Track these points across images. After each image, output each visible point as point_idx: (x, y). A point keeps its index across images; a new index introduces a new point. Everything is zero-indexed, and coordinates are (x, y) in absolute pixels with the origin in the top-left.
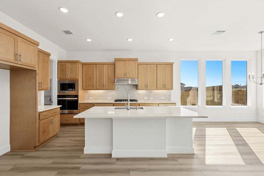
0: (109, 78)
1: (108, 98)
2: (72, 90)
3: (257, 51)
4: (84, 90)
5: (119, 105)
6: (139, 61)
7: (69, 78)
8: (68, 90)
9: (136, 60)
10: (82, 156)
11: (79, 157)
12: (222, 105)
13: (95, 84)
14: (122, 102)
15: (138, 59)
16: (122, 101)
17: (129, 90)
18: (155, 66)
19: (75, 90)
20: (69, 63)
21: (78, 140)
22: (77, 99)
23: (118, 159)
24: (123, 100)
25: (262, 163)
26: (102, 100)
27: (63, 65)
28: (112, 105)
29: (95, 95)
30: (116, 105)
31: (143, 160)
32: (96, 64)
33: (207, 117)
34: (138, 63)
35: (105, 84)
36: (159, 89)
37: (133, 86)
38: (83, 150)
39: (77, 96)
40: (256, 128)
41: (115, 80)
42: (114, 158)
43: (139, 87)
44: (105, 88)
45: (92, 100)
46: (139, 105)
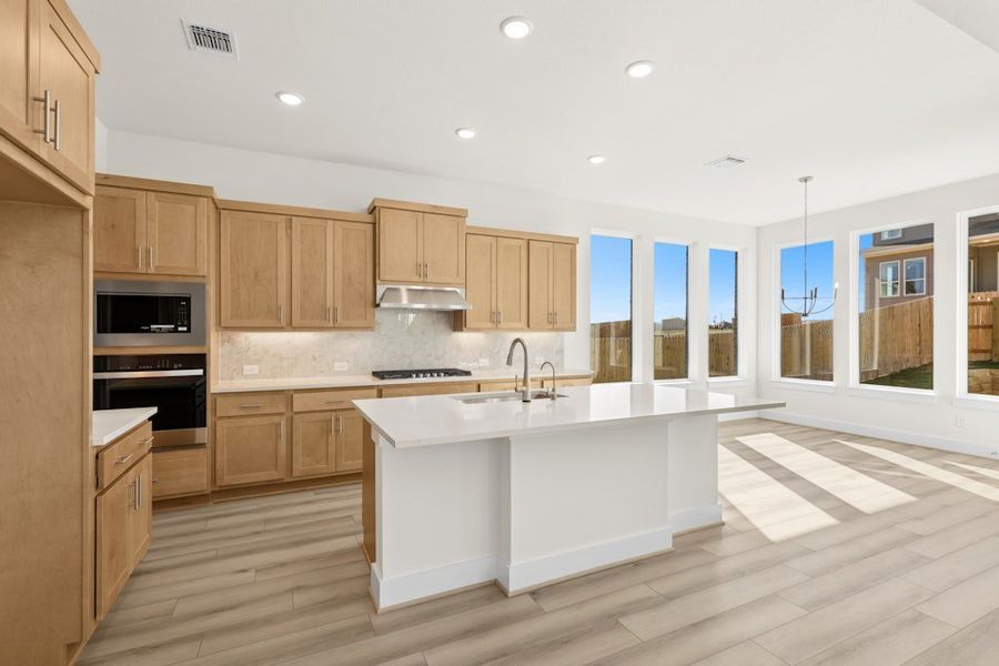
0: (350, 279)
1: (336, 364)
2: (175, 330)
3: (758, 228)
4: (226, 328)
5: (400, 391)
6: (469, 221)
7: (157, 267)
8: (149, 331)
9: (458, 215)
10: (377, 621)
11: (367, 630)
12: (687, 377)
13: (283, 302)
14: (414, 380)
15: (467, 211)
16: (411, 376)
17: (422, 333)
18: (524, 243)
19: (189, 331)
20: (153, 194)
21: (283, 565)
22: (199, 372)
23: (534, 593)
24: (418, 373)
25: (862, 512)
26: (307, 376)
27: (113, 198)
28: (375, 391)
29: (275, 355)
30: (390, 391)
31: (614, 575)
32: (290, 216)
33: (783, 405)
34: (467, 227)
35: (329, 303)
36: (535, 330)
37: (439, 315)
38: (368, 597)
39: (200, 360)
40: (770, 434)
41: (378, 287)
42: (520, 595)
43: (470, 321)
44: (331, 324)
45: (255, 376)
46: (479, 386)
